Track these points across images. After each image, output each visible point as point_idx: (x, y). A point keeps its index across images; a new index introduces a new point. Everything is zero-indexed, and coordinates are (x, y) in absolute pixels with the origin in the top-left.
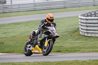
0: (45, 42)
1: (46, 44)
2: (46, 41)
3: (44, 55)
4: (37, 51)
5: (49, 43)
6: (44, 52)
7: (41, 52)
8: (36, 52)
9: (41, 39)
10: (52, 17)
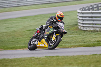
0: (52, 36)
1: (53, 38)
2: (54, 36)
3: (50, 49)
4: (43, 45)
5: (56, 37)
6: (50, 46)
7: (47, 46)
8: (41, 46)
9: (49, 33)
10: (62, 15)
